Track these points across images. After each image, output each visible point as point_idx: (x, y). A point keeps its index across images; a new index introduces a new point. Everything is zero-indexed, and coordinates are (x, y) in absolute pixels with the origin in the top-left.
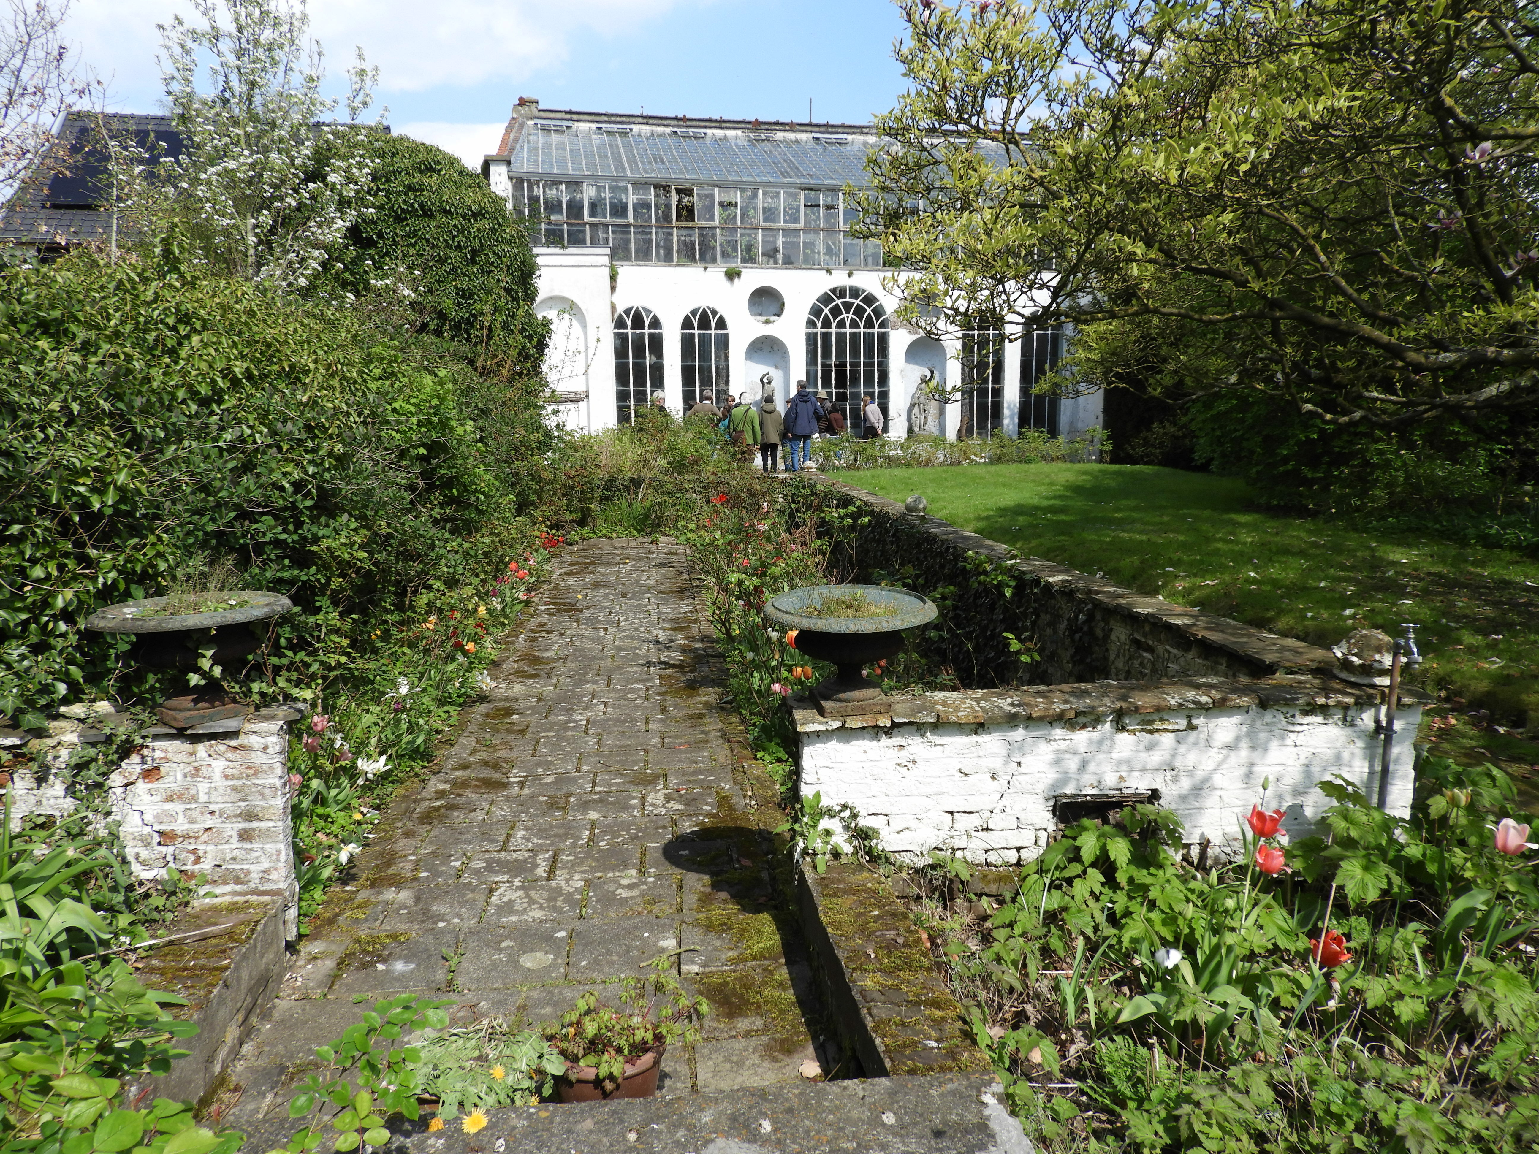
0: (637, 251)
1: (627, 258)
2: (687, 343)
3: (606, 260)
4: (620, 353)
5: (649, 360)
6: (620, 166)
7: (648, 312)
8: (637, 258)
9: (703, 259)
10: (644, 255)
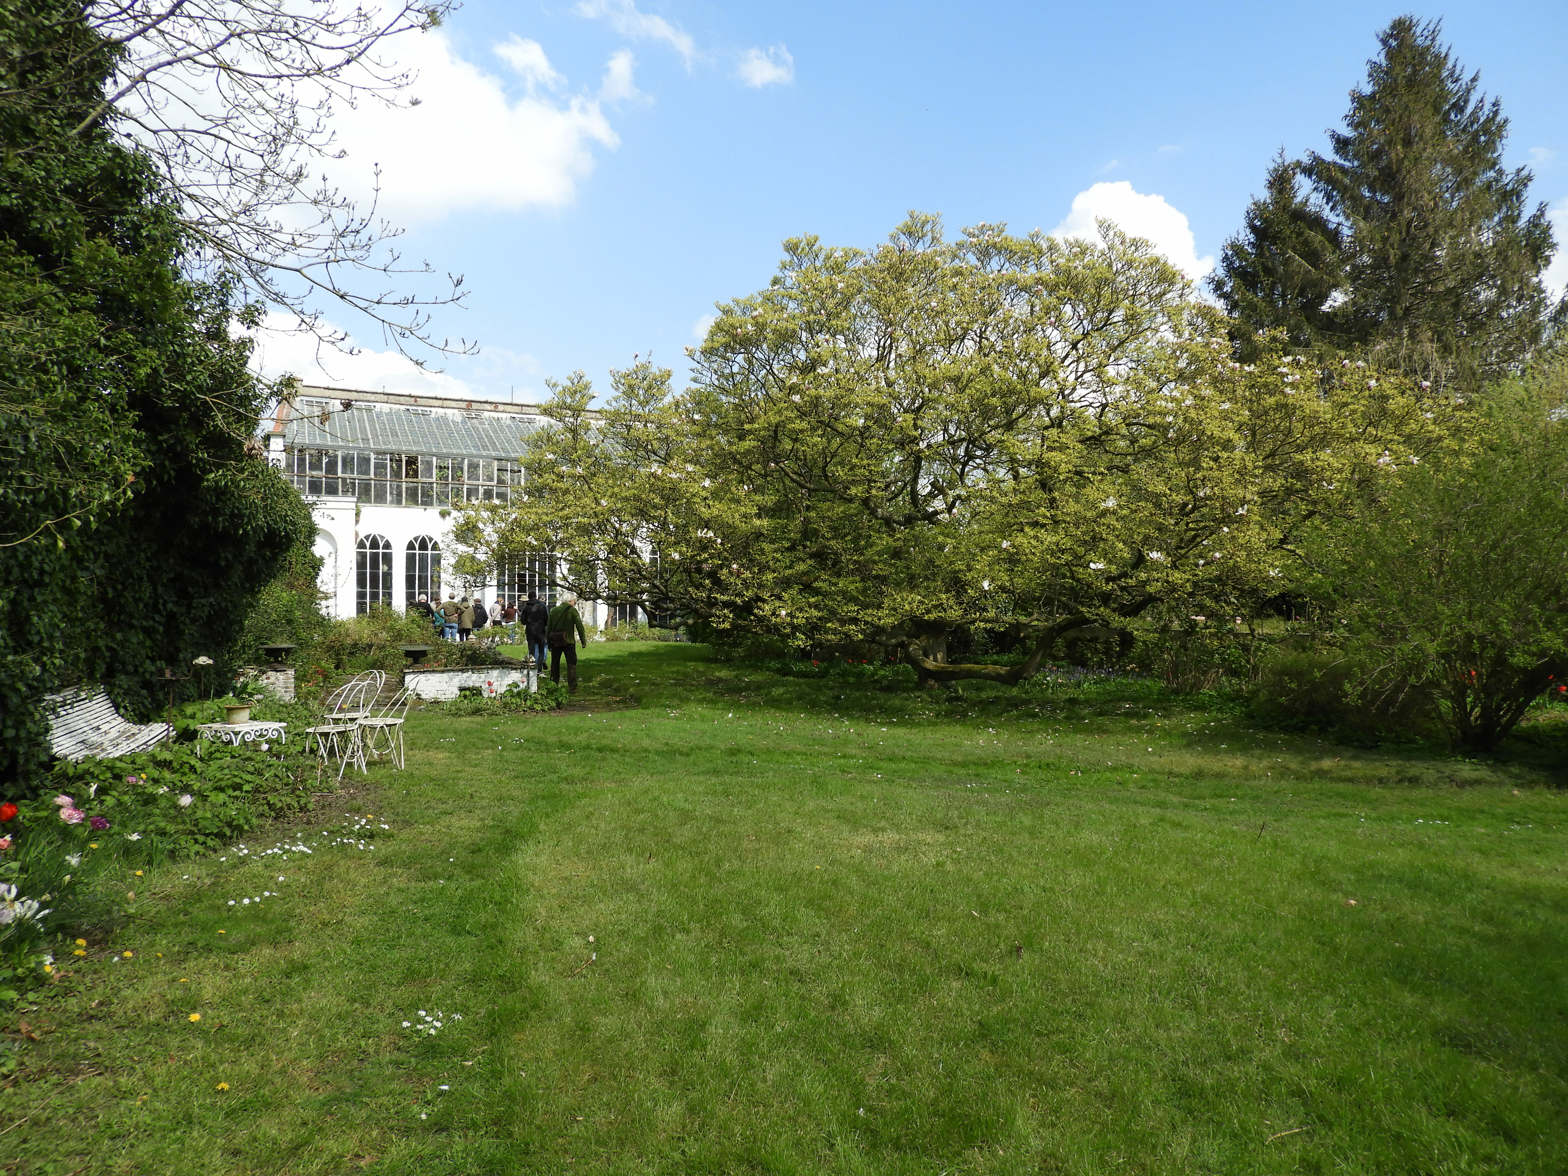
0: (376, 496)
1: (369, 501)
2: (410, 559)
3: (353, 505)
4: (361, 565)
5: (382, 568)
6: (366, 440)
7: (382, 537)
8: (376, 501)
9: (424, 503)
10: (380, 499)
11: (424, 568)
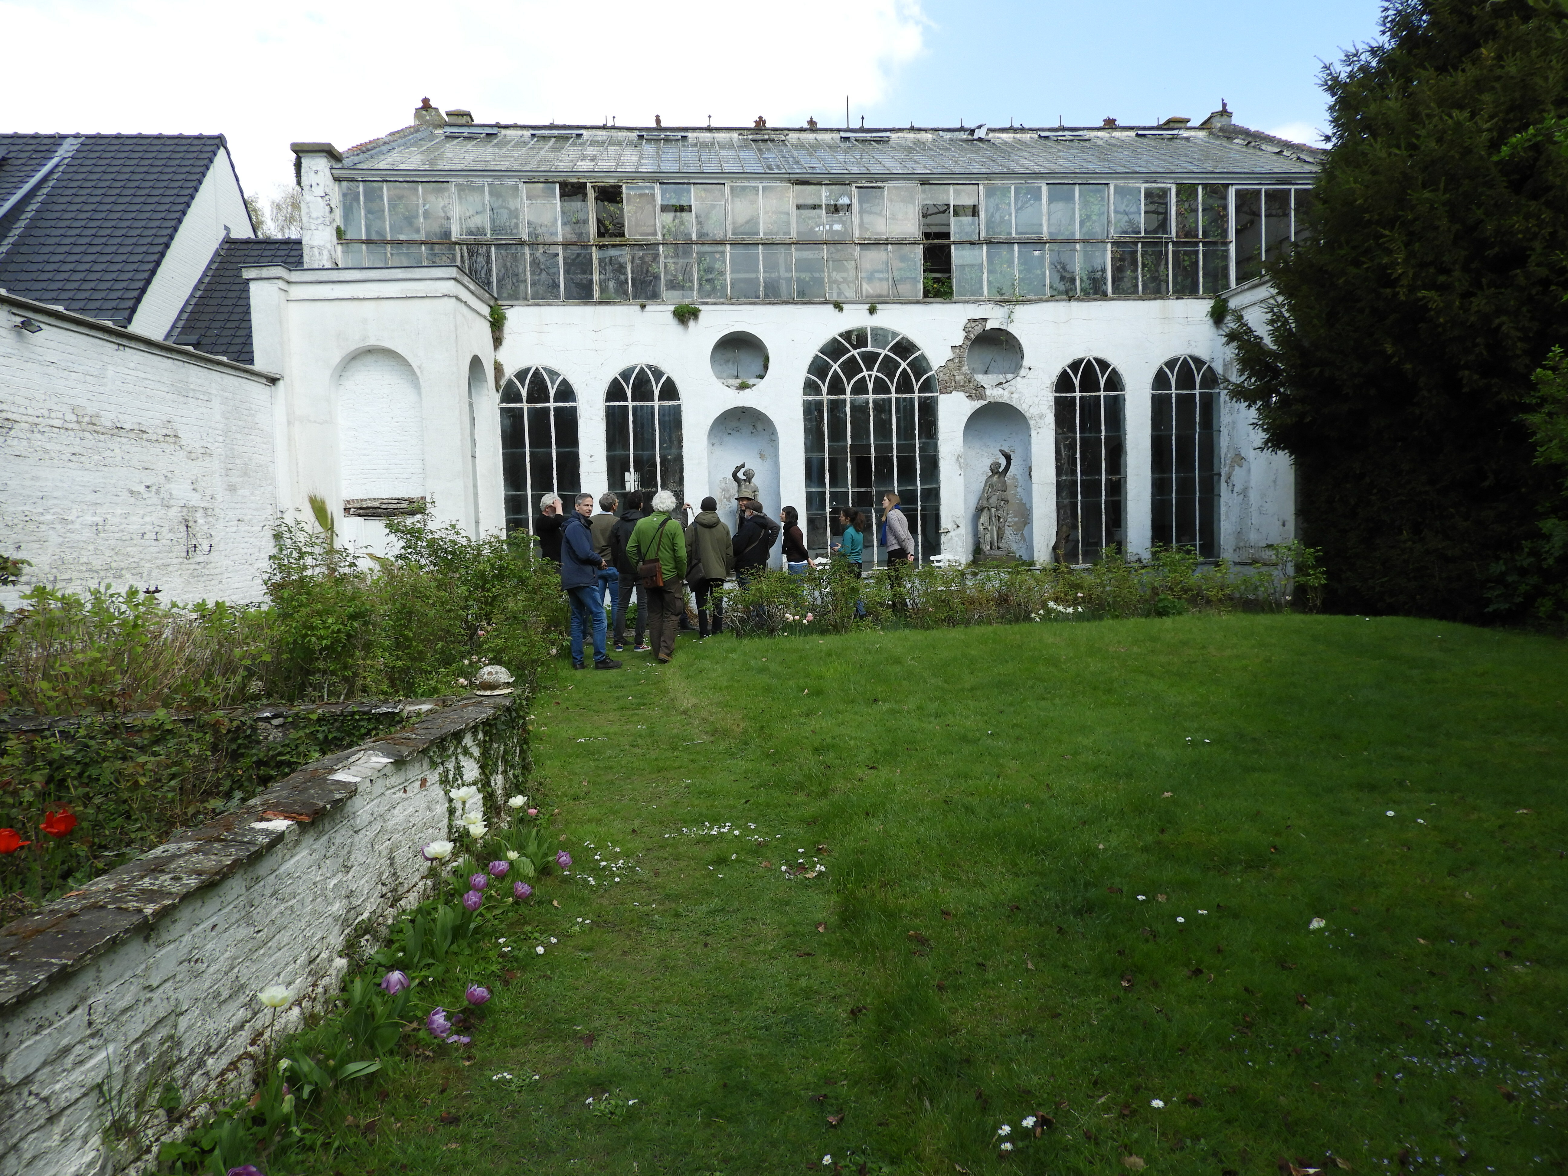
0: (535, 284)
2: (615, 421)
4: (512, 439)
7: (554, 374)
8: (536, 296)
9: (638, 293)
10: (546, 291)
11: (644, 441)
